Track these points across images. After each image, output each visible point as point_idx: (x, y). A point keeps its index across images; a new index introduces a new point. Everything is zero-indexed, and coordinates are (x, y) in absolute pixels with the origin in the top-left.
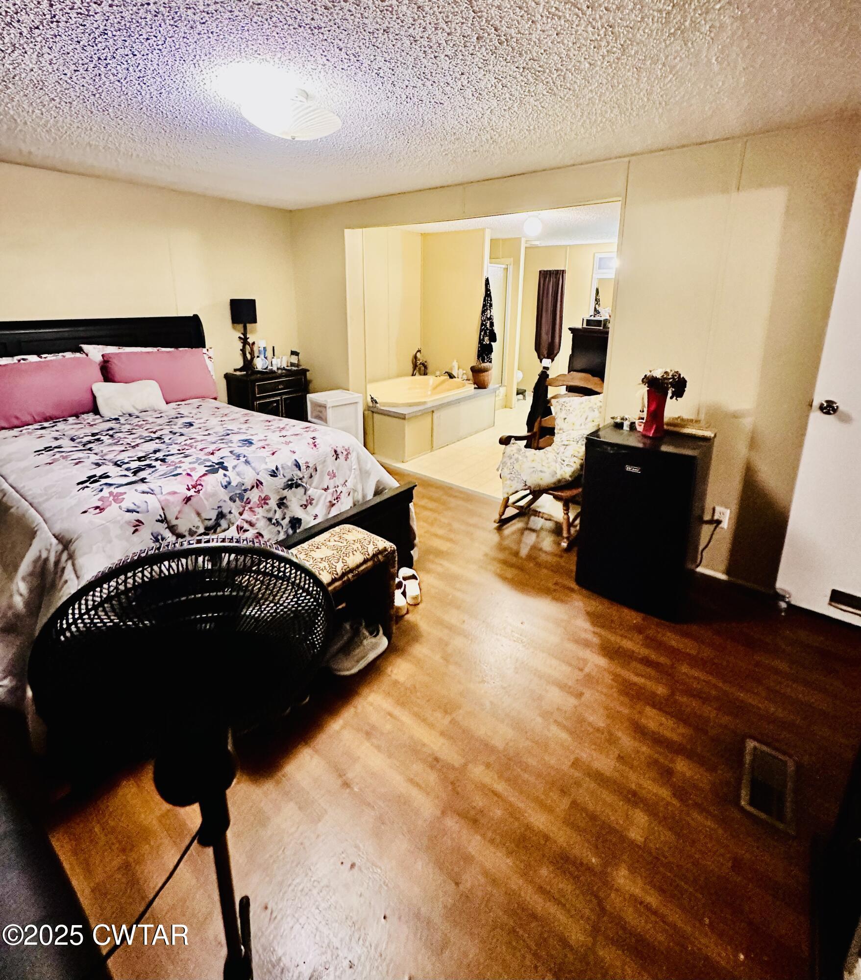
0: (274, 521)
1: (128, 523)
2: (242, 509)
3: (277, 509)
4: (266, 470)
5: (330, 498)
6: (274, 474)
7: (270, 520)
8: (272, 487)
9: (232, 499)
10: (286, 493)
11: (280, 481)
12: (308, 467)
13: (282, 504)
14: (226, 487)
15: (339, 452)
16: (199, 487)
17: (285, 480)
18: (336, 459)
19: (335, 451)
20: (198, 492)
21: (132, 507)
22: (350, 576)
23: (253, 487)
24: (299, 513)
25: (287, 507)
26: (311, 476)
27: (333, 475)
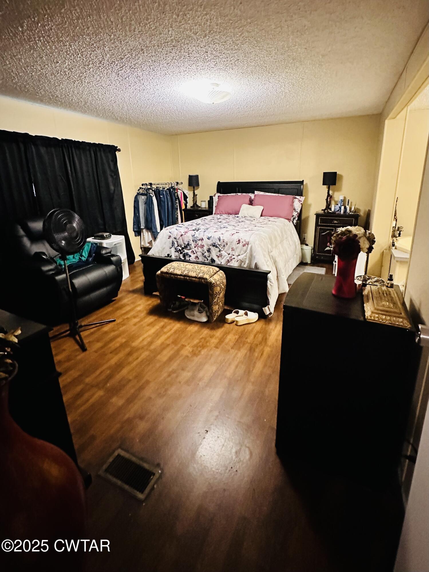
0: (204, 255)
1: (168, 235)
2: (195, 246)
3: (206, 251)
4: (207, 236)
5: (228, 258)
6: (209, 239)
7: (203, 254)
8: (206, 243)
9: (193, 241)
10: (211, 247)
11: (210, 242)
12: (224, 241)
13: (209, 250)
14: (193, 236)
15: (241, 241)
16: (186, 233)
17: (212, 242)
18: (238, 244)
19: (239, 240)
20: (185, 234)
21: (171, 232)
22: (188, 278)
23: (200, 240)
24: (215, 258)
25: (210, 253)
26: (224, 246)
27: (233, 250)
